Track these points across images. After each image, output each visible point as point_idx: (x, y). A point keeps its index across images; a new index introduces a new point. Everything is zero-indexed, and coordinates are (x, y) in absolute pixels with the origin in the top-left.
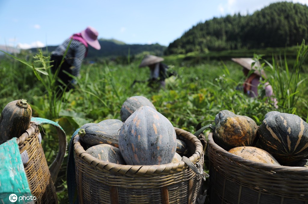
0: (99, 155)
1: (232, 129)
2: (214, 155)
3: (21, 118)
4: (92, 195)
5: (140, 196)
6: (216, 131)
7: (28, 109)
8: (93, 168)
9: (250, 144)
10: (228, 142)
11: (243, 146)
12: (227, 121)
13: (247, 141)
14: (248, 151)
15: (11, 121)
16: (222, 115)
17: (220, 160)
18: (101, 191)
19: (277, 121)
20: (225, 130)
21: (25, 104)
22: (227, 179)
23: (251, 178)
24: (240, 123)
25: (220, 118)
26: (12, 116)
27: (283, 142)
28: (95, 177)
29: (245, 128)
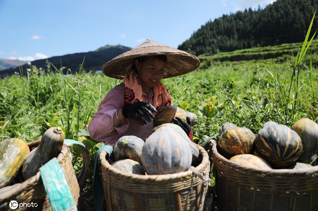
0: (123, 169)
1: (232, 140)
2: (217, 163)
3: (58, 142)
4: (119, 201)
5: (157, 200)
6: (219, 142)
7: (62, 135)
8: (119, 179)
9: (248, 152)
10: (229, 151)
11: (242, 154)
12: (228, 133)
13: (245, 150)
14: (245, 158)
15: (51, 145)
16: (225, 127)
17: (222, 167)
18: (127, 197)
19: (268, 132)
20: (226, 141)
21: (60, 131)
22: (229, 183)
23: (247, 181)
24: (238, 135)
25: (223, 130)
26: (51, 141)
27: (274, 150)
28: (121, 186)
29: (242, 139)
